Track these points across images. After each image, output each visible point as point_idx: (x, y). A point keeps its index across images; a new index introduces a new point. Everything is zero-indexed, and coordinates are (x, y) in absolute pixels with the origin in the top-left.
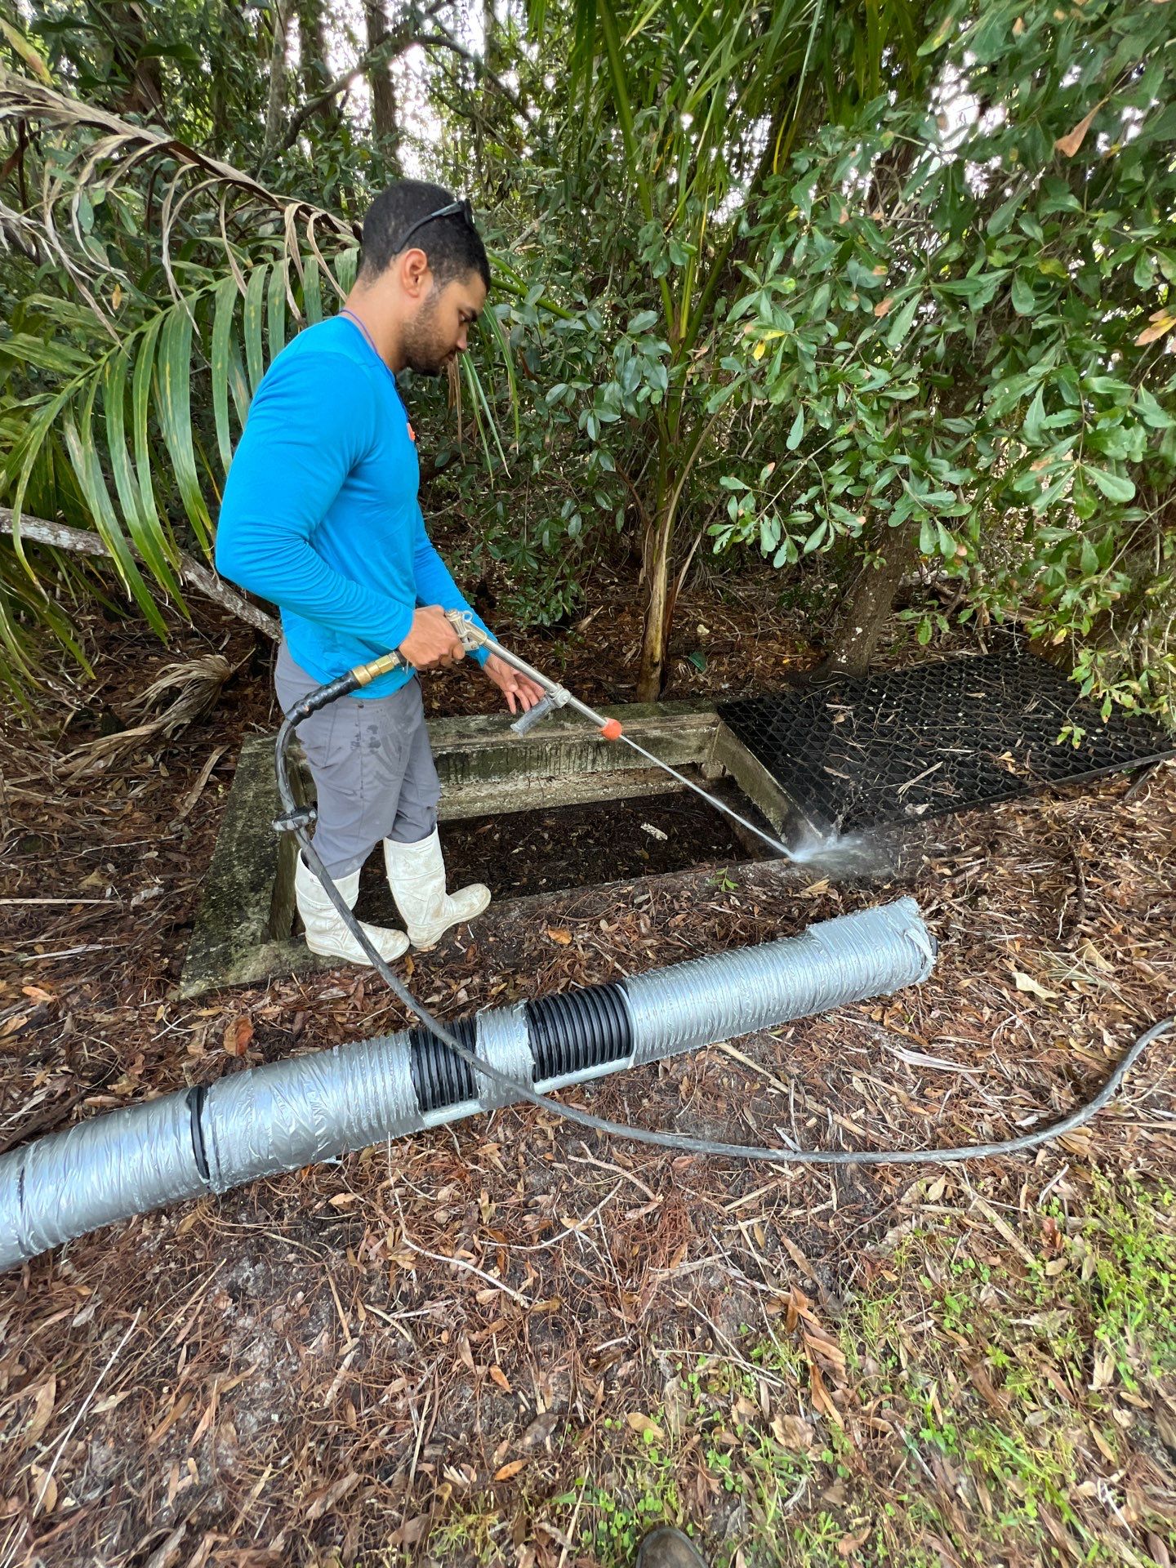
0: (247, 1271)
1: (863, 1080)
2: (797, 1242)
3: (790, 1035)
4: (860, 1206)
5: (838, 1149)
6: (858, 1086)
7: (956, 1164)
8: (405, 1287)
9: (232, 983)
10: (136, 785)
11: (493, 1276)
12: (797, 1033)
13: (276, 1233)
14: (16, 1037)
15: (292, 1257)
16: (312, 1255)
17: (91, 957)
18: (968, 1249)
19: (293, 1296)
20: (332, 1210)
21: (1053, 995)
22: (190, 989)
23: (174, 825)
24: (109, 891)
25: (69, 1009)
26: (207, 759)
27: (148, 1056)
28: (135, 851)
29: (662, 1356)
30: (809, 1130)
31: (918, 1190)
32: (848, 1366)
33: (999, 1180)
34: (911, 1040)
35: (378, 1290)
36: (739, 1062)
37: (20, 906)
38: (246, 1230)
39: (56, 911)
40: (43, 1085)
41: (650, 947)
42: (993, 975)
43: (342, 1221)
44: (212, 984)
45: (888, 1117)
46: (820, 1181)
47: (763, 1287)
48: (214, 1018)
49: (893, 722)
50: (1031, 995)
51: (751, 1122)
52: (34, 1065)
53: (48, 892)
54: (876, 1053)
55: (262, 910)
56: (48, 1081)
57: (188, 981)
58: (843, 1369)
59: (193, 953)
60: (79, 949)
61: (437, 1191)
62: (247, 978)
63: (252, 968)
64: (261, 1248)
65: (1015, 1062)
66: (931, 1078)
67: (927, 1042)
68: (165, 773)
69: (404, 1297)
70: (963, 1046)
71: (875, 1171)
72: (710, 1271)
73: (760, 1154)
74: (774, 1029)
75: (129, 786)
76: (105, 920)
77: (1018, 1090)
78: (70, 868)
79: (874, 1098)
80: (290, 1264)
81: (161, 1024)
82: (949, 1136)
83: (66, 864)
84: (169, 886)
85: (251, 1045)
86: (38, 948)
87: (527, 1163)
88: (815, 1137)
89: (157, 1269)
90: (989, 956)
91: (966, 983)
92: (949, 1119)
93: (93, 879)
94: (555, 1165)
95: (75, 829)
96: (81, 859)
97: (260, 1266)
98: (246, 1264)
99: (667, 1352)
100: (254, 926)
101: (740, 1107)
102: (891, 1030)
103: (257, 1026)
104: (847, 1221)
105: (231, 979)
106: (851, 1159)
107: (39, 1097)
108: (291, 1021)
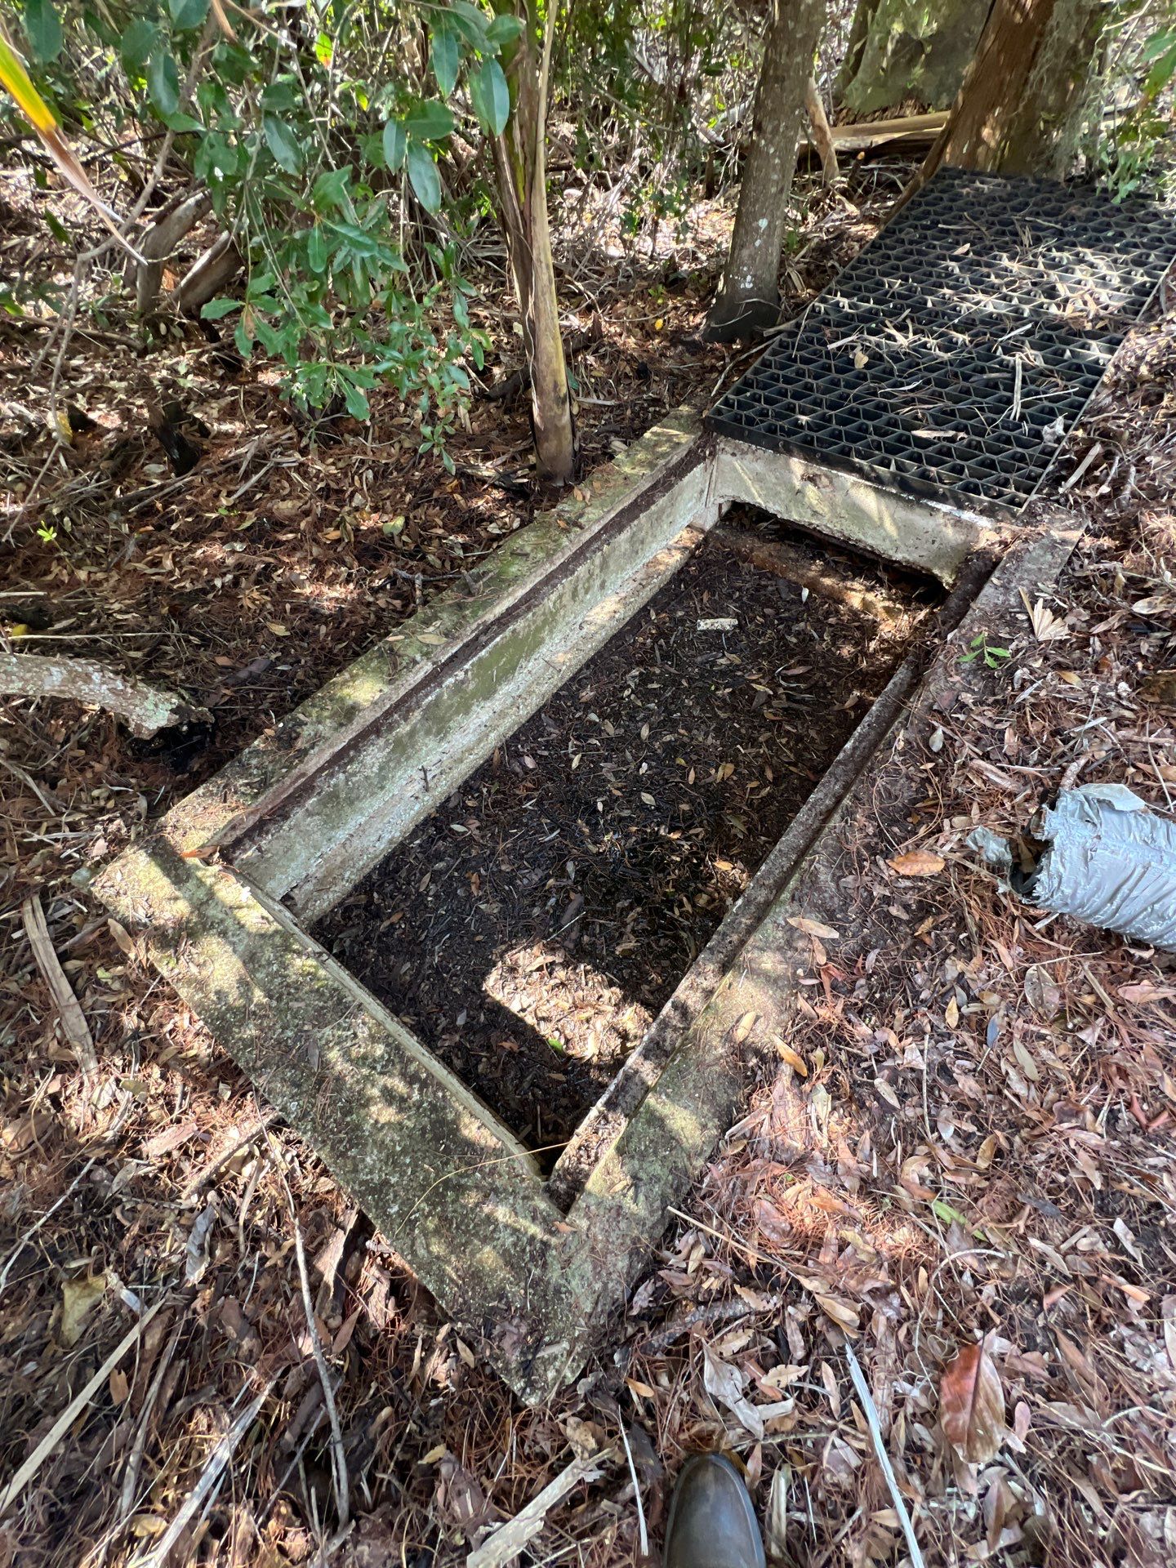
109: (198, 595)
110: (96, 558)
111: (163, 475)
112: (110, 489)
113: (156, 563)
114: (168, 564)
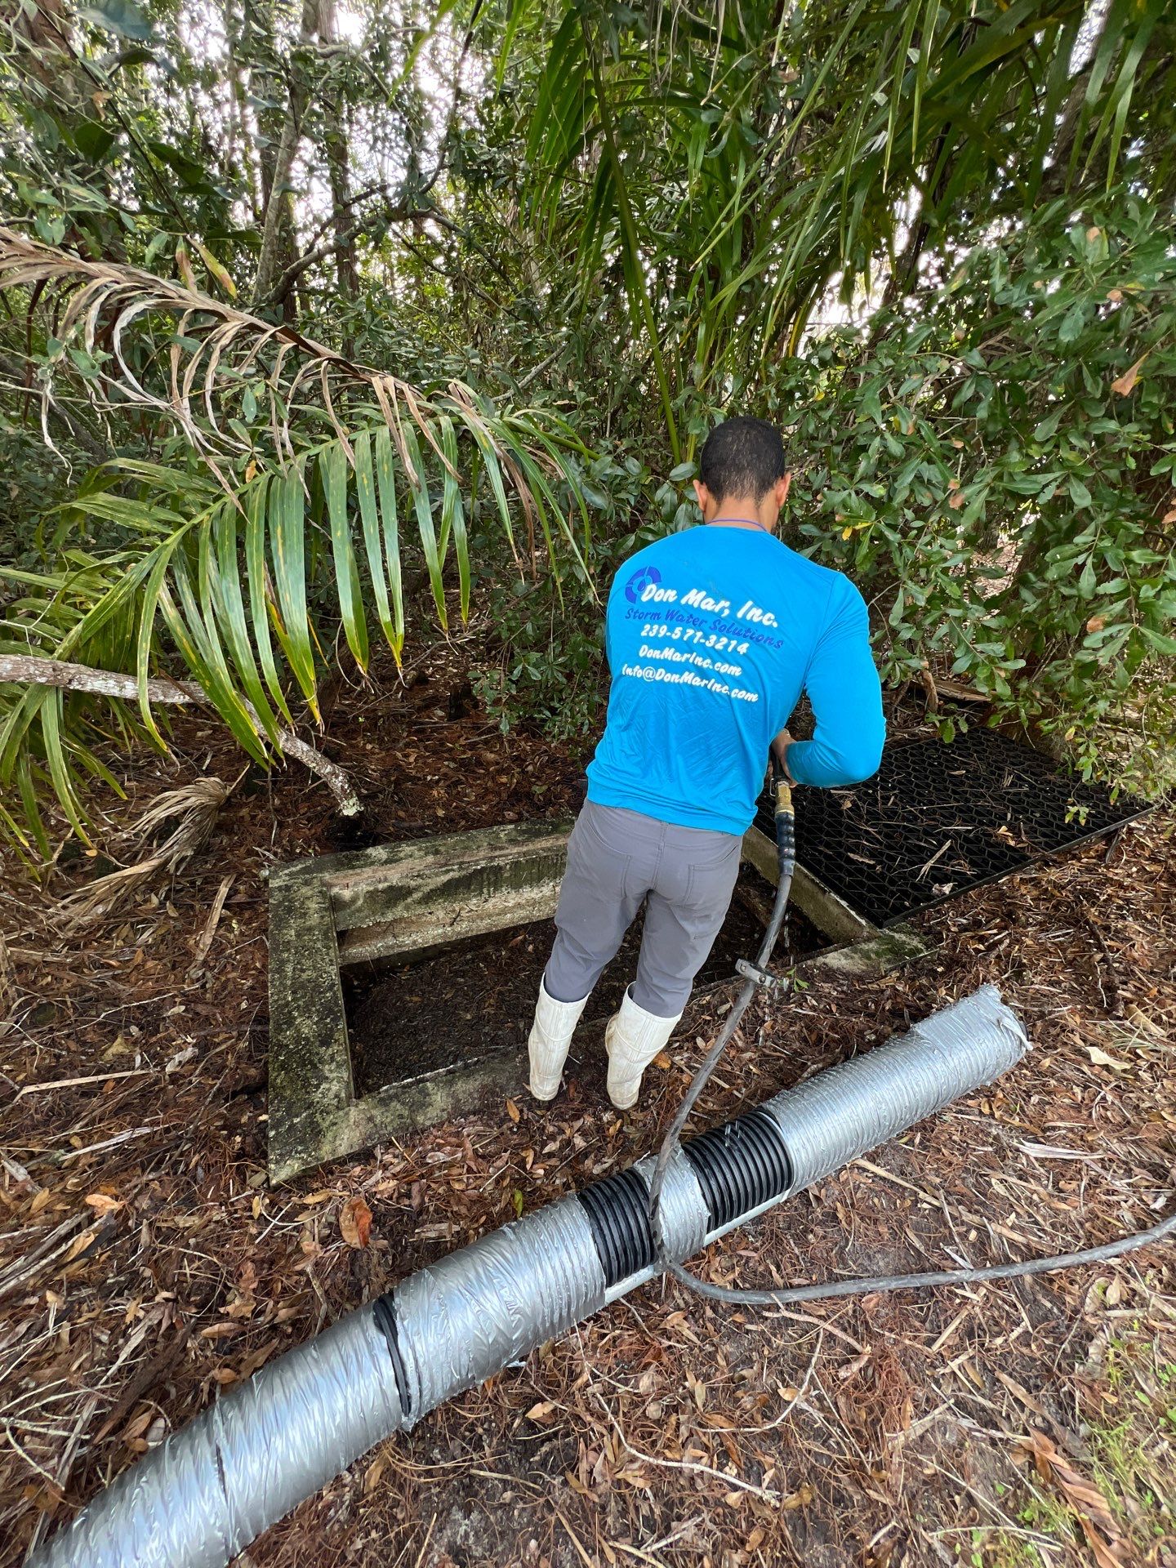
0: (463, 1526)
1: (1002, 1181)
2: (1010, 1375)
3: (917, 1141)
4: (1053, 1323)
5: (1009, 1262)
6: (1000, 1189)
7: (1118, 1261)
8: (645, 1510)
9: (328, 1158)
10: (144, 930)
11: (730, 1474)
12: (923, 1138)
13: (480, 1468)
14: (84, 1260)
15: (508, 1495)
16: (529, 1488)
17: (142, 1145)
18: (1164, 1354)
19: (526, 1545)
20: (531, 1425)
21: (1127, 1066)
22: (282, 1172)
23: (195, 973)
24: (138, 1059)
25: (141, 1215)
26: (215, 892)
27: (259, 1263)
28: (159, 1007)
29: (935, 1538)
30: (973, 1245)
31: (1096, 1295)
32: (1113, 1511)
33: (1160, 1271)
34: (1025, 1131)
35: (616, 1519)
36: (883, 1179)
37: (47, 1091)
38: (446, 1472)
39: (86, 1092)
40: (138, 1320)
41: (751, 1060)
42: (1066, 1051)
43: (549, 1438)
44: (305, 1162)
45: (1039, 1219)
46: (1004, 1300)
47: (999, 1435)
48: (322, 1205)
49: (894, 803)
50: (1106, 1067)
51: (917, 1244)
52: (120, 1294)
53: (73, 1069)
54: (1001, 1152)
55: (339, 1066)
56: (141, 1314)
57: (277, 1162)
58: (1109, 1516)
59: (275, 1127)
60: (125, 1136)
61: (637, 1381)
62: (343, 1150)
63: (345, 1137)
64: (468, 1491)
65: (1121, 1140)
66: (1061, 1170)
67: (1041, 1133)
68: (173, 913)
69: (649, 1523)
70: (1071, 1130)
71: (1051, 1281)
72: (942, 1426)
73: (940, 1278)
74: (900, 1137)
75: (136, 932)
76: (144, 1094)
77: (1137, 1170)
78: (89, 1037)
79: (1018, 1199)
80: (507, 1507)
81: (262, 1221)
82: (1101, 1233)
83: (84, 1032)
84: (204, 1046)
85: (371, 1232)
86: (75, 1141)
87: (718, 1331)
88: (981, 1251)
89: (359, 1544)
90: (1053, 1031)
91: (1047, 1062)
92: (1091, 1212)
93: (118, 1047)
94: (749, 1327)
95: (86, 990)
96: (99, 1024)
97: (475, 1516)
98: (458, 1515)
99: (940, 1533)
100: (335, 1087)
101: (901, 1227)
102: (1004, 1123)
103: (373, 1208)
104: (1047, 1342)
105: (326, 1152)
106: (1024, 1270)
107: (137, 1337)
108: (408, 1196)
109: (414, 780)
110: (381, 741)
111: (441, 718)
112: (412, 714)
113: (407, 756)
114: (412, 759)
